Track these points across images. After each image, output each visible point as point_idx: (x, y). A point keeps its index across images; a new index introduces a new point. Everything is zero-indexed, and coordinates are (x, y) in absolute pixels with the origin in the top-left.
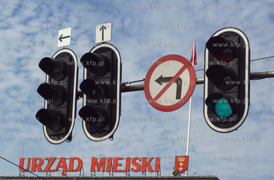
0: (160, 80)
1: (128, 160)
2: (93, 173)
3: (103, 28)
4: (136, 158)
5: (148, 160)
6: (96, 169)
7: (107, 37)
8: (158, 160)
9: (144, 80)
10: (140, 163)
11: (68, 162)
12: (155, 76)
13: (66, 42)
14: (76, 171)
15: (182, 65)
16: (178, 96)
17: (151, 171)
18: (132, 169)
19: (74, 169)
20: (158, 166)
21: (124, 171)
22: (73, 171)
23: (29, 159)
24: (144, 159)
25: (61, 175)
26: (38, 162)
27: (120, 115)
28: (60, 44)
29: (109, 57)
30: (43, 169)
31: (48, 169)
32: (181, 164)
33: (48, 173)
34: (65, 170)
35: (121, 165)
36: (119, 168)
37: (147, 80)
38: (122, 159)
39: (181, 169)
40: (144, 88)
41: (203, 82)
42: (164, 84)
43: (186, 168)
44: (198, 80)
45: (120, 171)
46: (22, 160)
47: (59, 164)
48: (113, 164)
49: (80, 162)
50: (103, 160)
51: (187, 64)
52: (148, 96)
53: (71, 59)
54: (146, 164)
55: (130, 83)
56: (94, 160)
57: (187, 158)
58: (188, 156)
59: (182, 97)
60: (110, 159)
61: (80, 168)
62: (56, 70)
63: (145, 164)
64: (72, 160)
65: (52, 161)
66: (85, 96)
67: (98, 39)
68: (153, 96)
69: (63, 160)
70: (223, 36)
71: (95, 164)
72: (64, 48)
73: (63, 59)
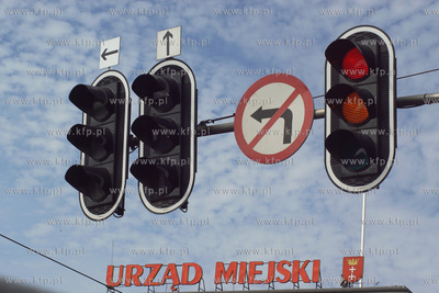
0: (259, 115)
1: (271, 264)
2: (219, 286)
3: (168, 35)
4: (284, 262)
5: (301, 264)
6: (223, 280)
7: (175, 50)
8: (317, 263)
9: (234, 115)
10: (290, 269)
11: (180, 270)
12: (250, 109)
13: (112, 60)
14: (193, 283)
15: (292, 89)
16: (287, 139)
17: (306, 280)
18: (278, 278)
19: (190, 280)
20: (317, 273)
21: (265, 283)
22: (188, 283)
23: (122, 267)
24: (296, 263)
25: (169, 291)
26: (135, 271)
27: (195, 171)
28: (104, 64)
29: (179, 81)
30: (142, 282)
31: (150, 282)
32: (352, 269)
33: (151, 288)
34: (177, 283)
35: (260, 273)
36: (258, 278)
37: (238, 115)
38: (262, 263)
39: (352, 277)
40: (235, 128)
41: (323, 116)
42: (265, 121)
44: (317, 112)
45: (260, 282)
46: (111, 269)
47: (167, 273)
48: (248, 271)
49: (199, 270)
50: (233, 265)
51: (300, 88)
52: (240, 140)
53: (120, 84)
54: (299, 270)
55: (213, 121)
56: (220, 265)
57: (361, 259)
60: (243, 264)
61: (198, 279)
62: (97, 104)
63: (296, 270)
64: (186, 267)
65: (155, 269)
66: (142, 143)
67: (162, 54)
68: (249, 140)
69: (172, 267)
70: (353, 41)
72: (109, 70)
73: (107, 86)
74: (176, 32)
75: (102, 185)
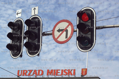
0: (59, 31)
1: (62, 70)
2: (48, 76)
3: (35, 9)
4: (66, 70)
5: (70, 70)
6: (49, 75)
7: (36, 13)
8: (74, 70)
10: (67, 72)
11: (37, 72)
12: (57, 29)
13: (20, 15)
15: (68, 24)
16: (66, 37)
17: (71, 74)
18: (64, 74)
20: (74, 73)
21: (60, 75)
22: (40, 75)
23: (22, 71)
24: (69, 70)
25: (35, 77)
26: (25, 72)
28: (17, 16)
30: (27, 75)
31: (29, 75)
32: (84, 72)
33: (29, 76)
34: (36, 75)
35: (59, 73)
36: (58, 74)
37: (53, 30)
38: (60, 70)
39: (84, 74)
40: (52, 34)
41: (76, 31)
42: (61, 32)
43: (86, 74)
47: (34, 72)
48: (56, 72)
49: (43, 72)
50: (52, 70)
51: (70, 24)
52: (54, 37)
53: (21, 22)
55: (46, 32)
56: (48, 70)
57: (86, 69)
58: (87, 69)
59: (68, 37)
60: (55, 70)
61: (42, 74)
63: (69, 72)
64: (39, 71)
65: (31, 71)
66: (27, 38)
67: (33, 14)
68: (56, 37)
69: (35, 71)
71: (49, 72)
72: (19, 18)
73: (18, 22)
74: (37, 8)
75: (16, 49)
